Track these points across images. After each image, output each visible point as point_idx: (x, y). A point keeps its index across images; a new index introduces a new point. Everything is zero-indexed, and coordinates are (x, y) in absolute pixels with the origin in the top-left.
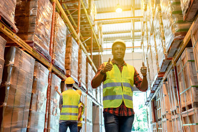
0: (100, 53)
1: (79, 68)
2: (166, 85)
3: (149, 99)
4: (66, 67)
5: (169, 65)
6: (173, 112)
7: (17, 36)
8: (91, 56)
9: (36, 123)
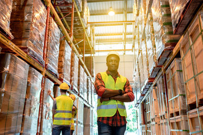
0: (92, 55)
1: (71, 71)
2: (156, 90)
3: (139, 102)
4: (58, 70)
5: (159, 72)
6: (161, 117)
7: (12, 43)
8: (83, 58)
9: (29, 128)
